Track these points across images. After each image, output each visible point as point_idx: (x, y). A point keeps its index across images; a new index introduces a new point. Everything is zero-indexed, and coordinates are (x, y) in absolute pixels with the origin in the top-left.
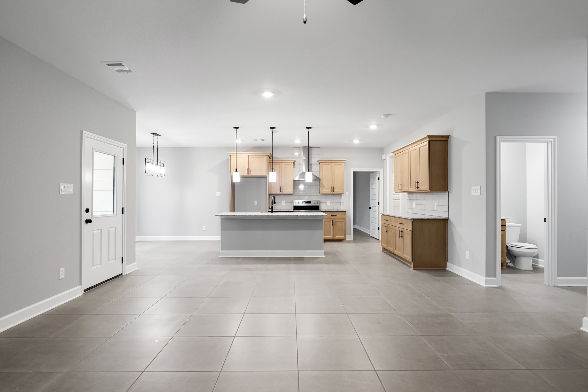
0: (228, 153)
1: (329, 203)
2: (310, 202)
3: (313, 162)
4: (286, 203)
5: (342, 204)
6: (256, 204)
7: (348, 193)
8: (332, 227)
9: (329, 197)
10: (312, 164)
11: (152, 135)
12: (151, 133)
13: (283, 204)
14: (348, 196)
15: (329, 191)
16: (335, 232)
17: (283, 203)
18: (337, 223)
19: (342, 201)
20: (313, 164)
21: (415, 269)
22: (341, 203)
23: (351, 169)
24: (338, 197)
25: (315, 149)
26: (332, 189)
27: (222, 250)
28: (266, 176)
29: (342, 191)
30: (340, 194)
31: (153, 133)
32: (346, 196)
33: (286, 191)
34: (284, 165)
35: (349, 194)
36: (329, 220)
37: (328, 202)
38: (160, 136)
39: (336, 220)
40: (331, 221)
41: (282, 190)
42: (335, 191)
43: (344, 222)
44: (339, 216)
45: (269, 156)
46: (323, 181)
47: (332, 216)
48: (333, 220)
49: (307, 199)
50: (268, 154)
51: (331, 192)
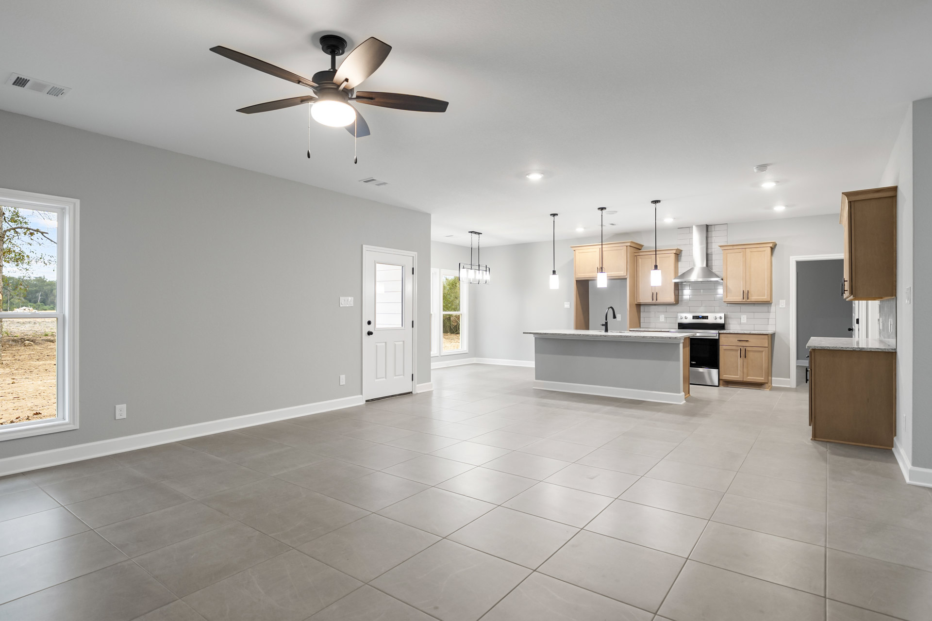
0: (571, 247)
1: (744, 318)
2: (708, 316)
3: (713, 250)
4: (666, 318)
5: (771, 321)
6: (620, 320)
7: (784, 301)
8: (740, 361)
9: (744, 308)
10: (712, 252)
11: (470, 233)
12: (469, 232)
13: (661, 320)
14: (784, 307)
15: (739, 298)
16: (745, 370)
17: (662, 318)
18: (750, 355)
19: (772, 315)
20: (713, 253)
21: (816, 439)
22: (770, 320)
23: (791, 257)
24: (765, 308)
25: (717, 228)
26: (746, 294)
27: (536, 379)
28: (626, 277)
29: (766, 297)
30: (768, 303)
31: (471, 232)
32: (780, 307)
33: (661, 300)
34: (659, 258)
35: (788, 303)
36: (734, 348)
37: (742, 317)
38: (481, 234)
39: (748, 349)
40: (738, 350)
41: (655, 298)
42: (753, 298)
43: (764, 352)
44: (753, 341)
45: (630, 246)
46: (728, 281)
47: (740, 340)
48: (742, 348)
49: (702, 312)
50: (629, 244)
51: (744, 300)
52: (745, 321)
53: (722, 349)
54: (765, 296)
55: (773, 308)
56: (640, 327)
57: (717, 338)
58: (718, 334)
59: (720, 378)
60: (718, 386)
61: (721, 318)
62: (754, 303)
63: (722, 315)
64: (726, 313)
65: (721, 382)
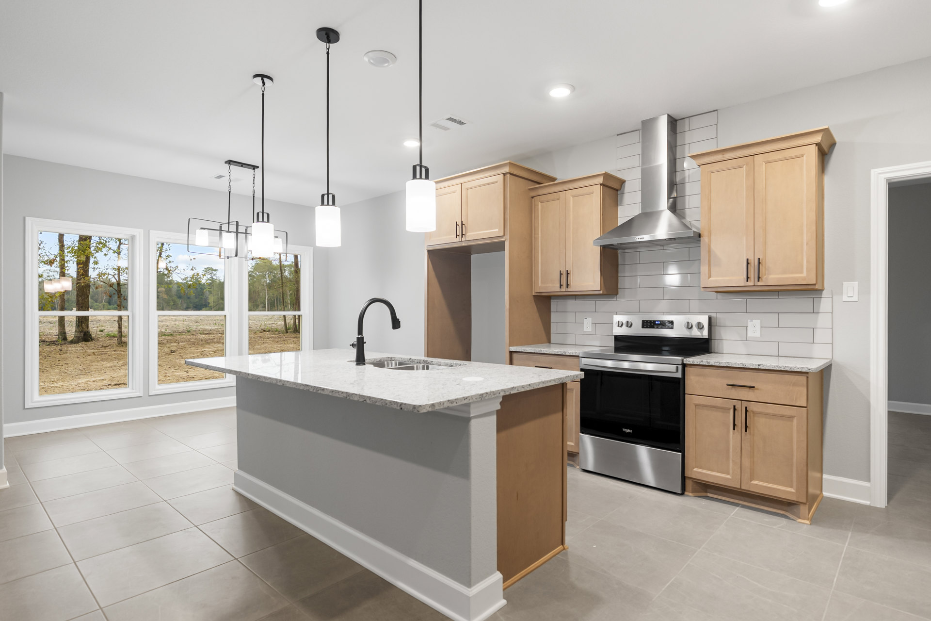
1: (754, 328)
2: (673, 322)
3: (687, 173)
4: (595, 324)
5: (822, 335)
7: (856, 283)
8: (733, 437)
9: (755, 302)
10: (684, 179)
11: (227, 165)
12: (226, 162)
13: (585, 329)
14: (855, 298)
15: (737, 279)
16: (746, 462)
17: (588, 325)
18: (760, 424)
19: (823, 320)
20: (687, 181)
22: (817, 331)
23: (874, 172)
24: (805, 303)
25: (695, 122)
26: (755, 268)
28: (503, 239)
29: (804, 274)
31: (230, 162)
32: (845, 298)
33: (576, 286)
34: (573, 196)
35: (865, 290)
36: (719, 402)
37: (750, 324)
39: (752, 407)
40: (729, 409)
41: (564, 283)
42: (773, 277)
43: (795, 420)
44: (767, 389)
45: (511, 174)
46: (712, 237)
47: (733, 386)
48: (738, 405)
49: (663, 313)
50: (506, 170)
51: (750, 283)
52: (758, 334)
53: (691, 402)
54: (802, 272)
55: (825, 303)
56: (549, 341)
57: (679, 375)
58: (680, 367)
59: (688, 474)
60: (682, 494)
61: (700, 326)
62: (779, 291)
63: (704, 319)
64: (713, 315)
65: (689, 484)
